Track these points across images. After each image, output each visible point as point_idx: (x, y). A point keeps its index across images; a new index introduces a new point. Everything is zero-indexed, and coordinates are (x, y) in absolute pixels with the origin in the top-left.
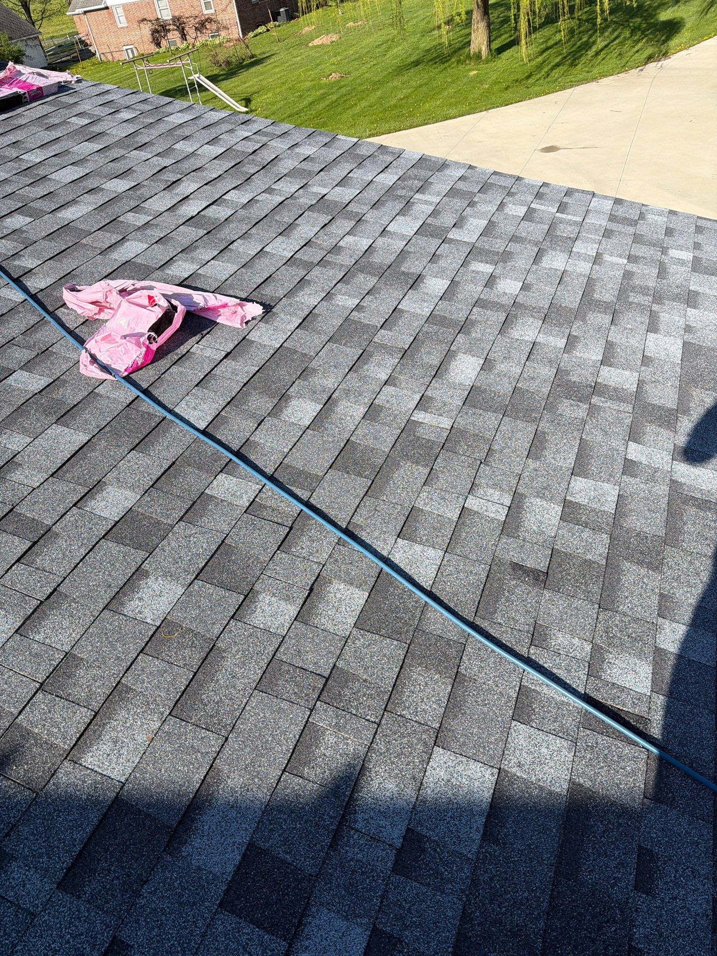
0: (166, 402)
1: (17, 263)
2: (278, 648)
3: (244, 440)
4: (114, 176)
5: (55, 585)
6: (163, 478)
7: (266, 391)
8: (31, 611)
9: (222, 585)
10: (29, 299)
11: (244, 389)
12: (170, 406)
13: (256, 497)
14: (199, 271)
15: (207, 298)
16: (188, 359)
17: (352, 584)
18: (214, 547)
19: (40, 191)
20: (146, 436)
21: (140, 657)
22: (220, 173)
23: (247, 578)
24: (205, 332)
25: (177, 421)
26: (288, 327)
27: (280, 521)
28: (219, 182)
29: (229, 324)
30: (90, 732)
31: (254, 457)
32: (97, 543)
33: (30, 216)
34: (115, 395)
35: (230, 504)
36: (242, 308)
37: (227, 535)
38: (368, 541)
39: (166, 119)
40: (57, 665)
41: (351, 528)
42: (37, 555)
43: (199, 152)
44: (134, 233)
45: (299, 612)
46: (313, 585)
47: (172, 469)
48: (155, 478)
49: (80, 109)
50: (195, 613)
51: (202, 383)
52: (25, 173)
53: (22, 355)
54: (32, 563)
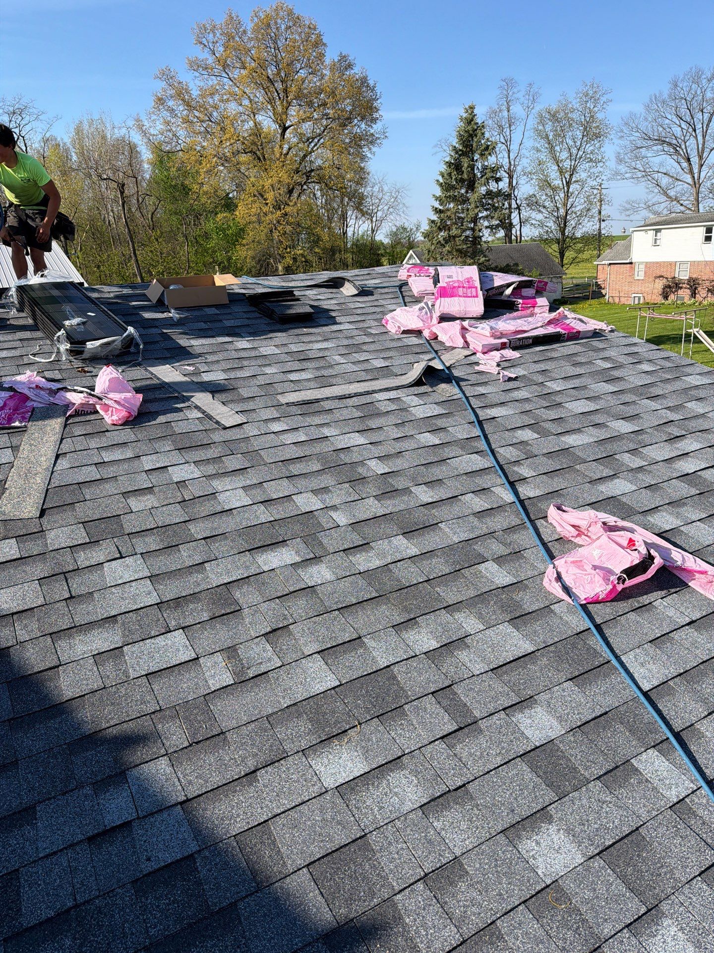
0: (614, 646)
1: (516, 469)
3: (688, 724)
4: (621, 417)
5: (465, 780)
6: (592, 723)
8: (439, 794)
9: (624, 880)
10: (517, 503)
11: (702, 667)
12: (617, 651)
13: (687, 796)
14: (682, 528)
15: (686, 558)
16: (648, 610)
18: (626, 830)
19: (553, 414)
20: (587, 672)
21: (521, 908)
23: (655, 888)
24: (673, 590)
25: (621, 670)
29: (702, 592)
32: (514, 759)
33: (538, 434)
34: (567, 618)
35: (654, 789)
37: (645, 824)
39: (683, 378)
40: (445, 865)
42: (459, 741)
44: (625, 473)
47: (602, 718)
48: (584, 721)
49: (606, 354)
50: (588, 894)
51: (656, 641)
52: (544, 397)
53: (498, 549)
54: (453, 747)
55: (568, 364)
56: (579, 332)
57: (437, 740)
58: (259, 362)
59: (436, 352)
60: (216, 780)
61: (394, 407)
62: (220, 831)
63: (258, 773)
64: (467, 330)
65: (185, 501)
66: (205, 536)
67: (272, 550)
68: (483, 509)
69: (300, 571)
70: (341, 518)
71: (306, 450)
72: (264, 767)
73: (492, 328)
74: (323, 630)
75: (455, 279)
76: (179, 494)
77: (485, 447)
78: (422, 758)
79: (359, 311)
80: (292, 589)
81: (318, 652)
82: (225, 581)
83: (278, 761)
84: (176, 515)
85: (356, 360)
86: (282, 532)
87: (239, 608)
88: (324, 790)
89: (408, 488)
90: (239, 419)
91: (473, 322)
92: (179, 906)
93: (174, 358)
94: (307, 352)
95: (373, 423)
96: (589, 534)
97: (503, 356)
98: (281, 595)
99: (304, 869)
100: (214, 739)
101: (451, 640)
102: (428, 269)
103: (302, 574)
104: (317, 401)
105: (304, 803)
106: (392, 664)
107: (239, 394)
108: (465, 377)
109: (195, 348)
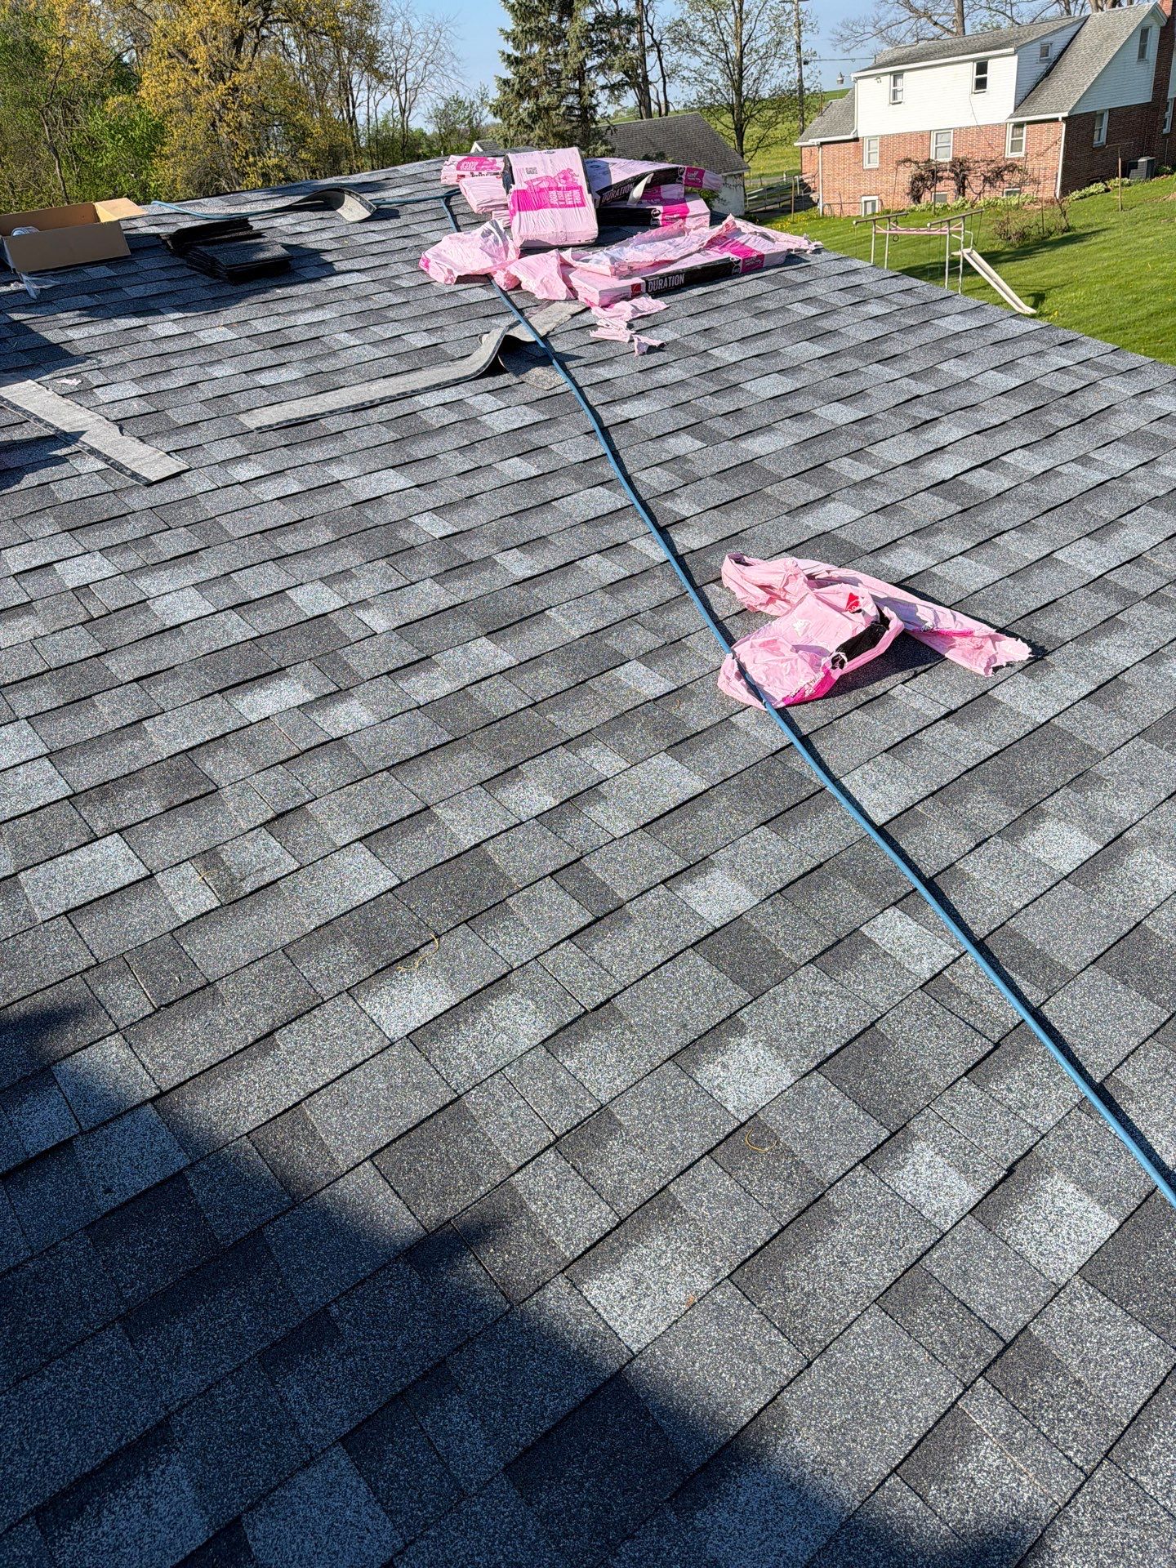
0: (830, 765)
1: (668, 504)
2: (929, 1250)
3: (946, 865)
4: (836, 398)
5: (610, 993)
6: (799, 884)
7: (1004, 791)
8: (570, 1019)
9: (855, 1097)
10: (673, 562)
11: (966, 778)
12: (835, 772)
13: (945, 968)
14: (934, 570)
15: (939, 614)
16: (882, 704)
17: (1090, 1192)
18: (857, 1028)
19: (725, 404)
20: (789, 809)
21: (704, 1161)
22: (1005, 418)
23: (901, 1103)
24: (920, 669)
25: (842, 800)
26: (1068, 693)
27: (979, 1026)
28: (1000, 432)
29: (965, 664)
30: (603, 1247)
31: (957, 898)
32: (682, 951)
33: (703, 440)
34: (757, 732)
35: (897, 964)
36: (994, 643)
37: (883, 1015)
38: (1138, 1125)
39: (936, 322)
40: (585, 1119)
41: (1109, 1087)
42: (597, 939)
43: (977, 381)
44: (845, 491)
45: (980, 1201)
46: (1015, 1163)
47: (815, 873)
48: (787, 881)
49: (810, 291)
50: (803, 1127)
51: (895, 749)
52: (710, 375)
53: (645, 639)
54: (587, 948)
55: (747, 314)
56: (761, 257)
57: (563, 941)
58: (200, 358)
59: (520, 311)
60: (207, 1055)
61: (453, 417)
62: (224, 1131)
63: (277, 1036)
64: (571, 266)
65: (92, 619)
66: (136, 676)
67: (261, 686)
68: (618, 578)
69: (315, 716)
70: (378, 620)
71: (304, 509)
72: (285, 1025)
73: (613, 260)
74: (365, 805)
75: (541, 174)
76: (80, 609)
77: (615, 472)
78: (541, 971)
79: (376, 249)
80: (303, 747)
81: (360, 840)
82: (184, 747)
83: (308, 1012)
84: (81, 645)
85: (377, 338)
86: (275, 655)
87: (214, 787)
88: (387, 1042)
89: (490, 557)
90: (174, 465)
91: (580, 251)
92: (167, 1250)
93: (39, 366)
94: (287, 332)
95: (420, 450)
96: (787, 597)
97: (636, 310)
98: (285, 757)
99: (366, 1164)
100: (197, 996)
101: (577, 792)
102: (494, 162)
103: (319, 720)
104: (314, 418)
105: (357, 1066)
106: (484, 841)
107: (168, 420)
108: (575, 353)
109: (77, 344)
